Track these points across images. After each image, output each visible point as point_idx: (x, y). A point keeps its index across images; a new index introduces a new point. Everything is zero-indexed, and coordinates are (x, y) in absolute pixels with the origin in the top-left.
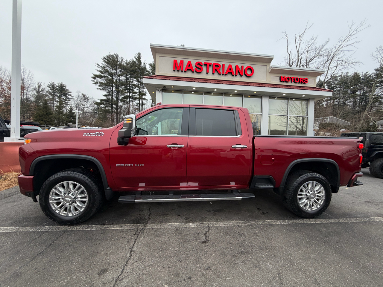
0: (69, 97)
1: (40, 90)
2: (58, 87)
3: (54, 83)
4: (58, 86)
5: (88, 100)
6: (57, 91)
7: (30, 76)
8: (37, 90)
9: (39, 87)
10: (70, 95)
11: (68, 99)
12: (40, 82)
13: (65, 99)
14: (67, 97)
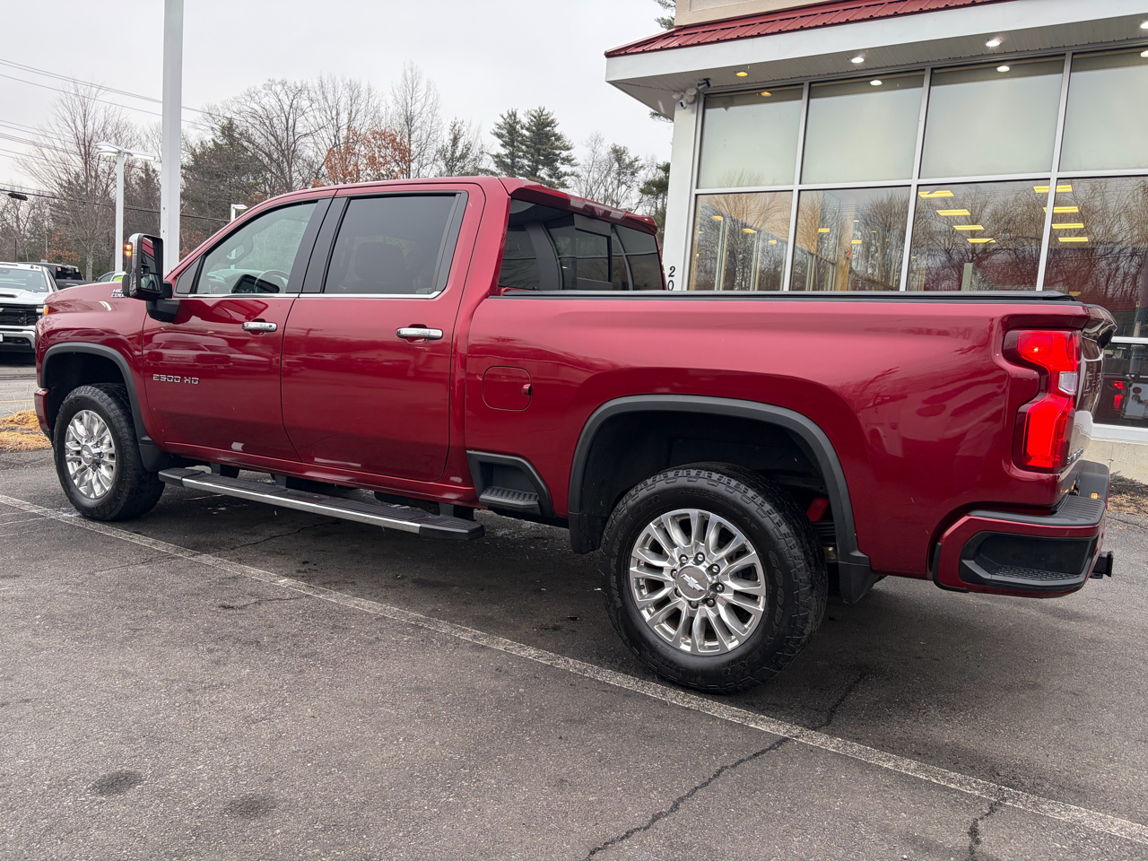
0: (563, 168)
1: (458, 154)
2: (527, 129)
3: (515, 116)
4: (527, 125)
5: (633, 174)
6: (523, 151)
7: (430, 102)
8: (448, 155)
9: (455, 141)
10: (567, 160)
11: (559, 178)
12: (459, 120)
13: (547, 178)
14: (557, 169)
